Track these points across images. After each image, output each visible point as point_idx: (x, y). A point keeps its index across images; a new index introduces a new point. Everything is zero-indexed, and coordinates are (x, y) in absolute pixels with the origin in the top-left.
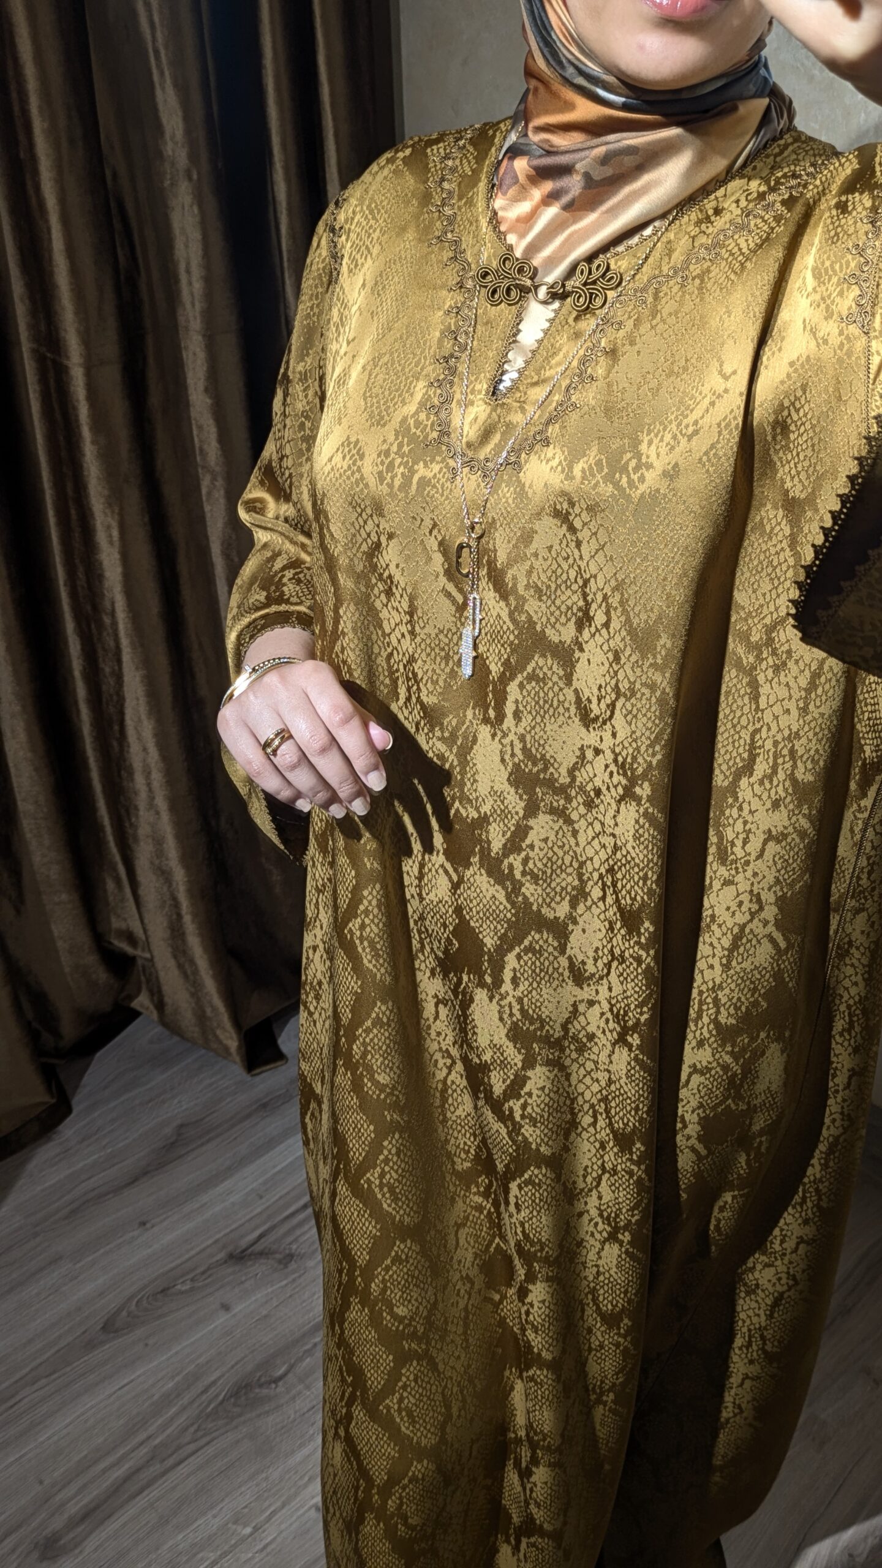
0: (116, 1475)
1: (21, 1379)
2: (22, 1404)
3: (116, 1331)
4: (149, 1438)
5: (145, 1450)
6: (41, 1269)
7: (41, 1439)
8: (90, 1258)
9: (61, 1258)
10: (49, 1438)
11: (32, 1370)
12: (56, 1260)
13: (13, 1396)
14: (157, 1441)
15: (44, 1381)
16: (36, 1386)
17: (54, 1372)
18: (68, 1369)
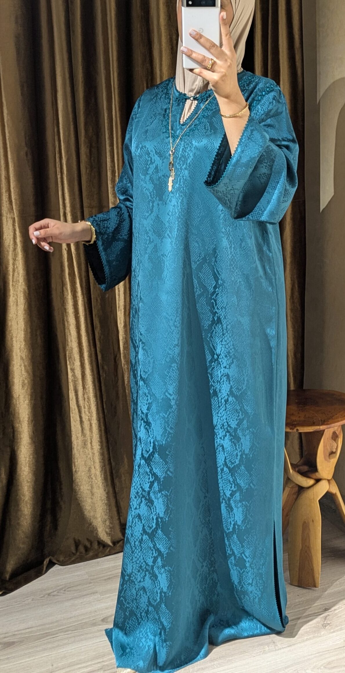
0: (83, 671)
1: (62, 629)
2: (58, 638)
3: (107, 622)
4: (103, 662)
5: (99, 665)
6: (88, 595)
7: (59, 651)
8: (108, 595)
9: (97, 592)
10: (62, 652)
11: (67, 627)
12: (94, 593)
13: (56, 634)
14: (105, 664)
15: (70, 632)
16: (67, 633)
17: (75, 630)
18: (82, 630)
